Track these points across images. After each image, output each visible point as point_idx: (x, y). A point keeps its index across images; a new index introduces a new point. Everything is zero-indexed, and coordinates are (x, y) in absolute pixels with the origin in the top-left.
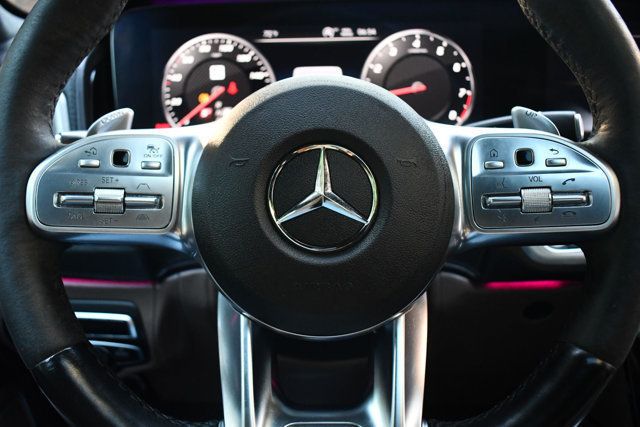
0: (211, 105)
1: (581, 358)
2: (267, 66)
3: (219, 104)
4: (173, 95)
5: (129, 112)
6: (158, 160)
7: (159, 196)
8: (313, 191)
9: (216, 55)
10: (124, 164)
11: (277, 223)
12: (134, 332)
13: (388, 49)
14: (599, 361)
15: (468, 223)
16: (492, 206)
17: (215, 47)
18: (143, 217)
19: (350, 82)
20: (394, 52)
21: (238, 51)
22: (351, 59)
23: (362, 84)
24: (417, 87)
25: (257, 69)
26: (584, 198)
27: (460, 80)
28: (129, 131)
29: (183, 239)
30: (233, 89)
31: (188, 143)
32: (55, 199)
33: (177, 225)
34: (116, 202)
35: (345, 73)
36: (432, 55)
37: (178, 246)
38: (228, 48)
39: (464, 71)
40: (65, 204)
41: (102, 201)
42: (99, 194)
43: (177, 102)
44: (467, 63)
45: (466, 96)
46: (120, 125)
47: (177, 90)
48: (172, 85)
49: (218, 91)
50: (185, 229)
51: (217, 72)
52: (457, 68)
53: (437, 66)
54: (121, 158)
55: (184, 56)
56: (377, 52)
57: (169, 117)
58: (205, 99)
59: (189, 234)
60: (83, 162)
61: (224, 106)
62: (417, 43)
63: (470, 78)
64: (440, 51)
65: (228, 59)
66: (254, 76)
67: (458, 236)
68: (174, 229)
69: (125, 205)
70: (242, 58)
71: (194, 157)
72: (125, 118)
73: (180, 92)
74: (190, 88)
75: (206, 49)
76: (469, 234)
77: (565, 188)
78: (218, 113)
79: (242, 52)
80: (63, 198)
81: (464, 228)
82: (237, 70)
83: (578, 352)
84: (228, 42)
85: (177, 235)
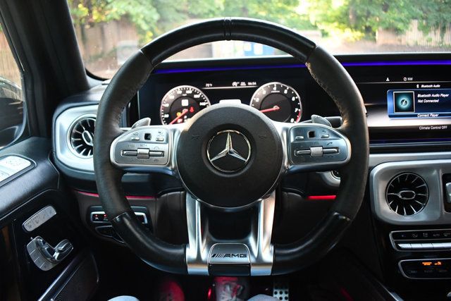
0: (182, 117)
1: (337, 216)
2: (207, 99)
3: (185, 117)
4: (165, 113)
5: (149, 119)
6: (163, 137)
7: (163, 152)
8: (225, 148)
9: (185, 95)
10: (149, 139)
11: (211, 161)
12: (146, 221)
13: (262, 91)
14: (344, 218)
15: (289, 163)
16: (299, 155)
17: (184, 91)
18: (156, 160)
19: (245, 106)
20: (264, 93)
21: (194, 93)
22: (245, 96)
23: (250, 108)
24: (276, 108)
25: (203, 101)
26: (336, 150)
27: (295, 104)
28: (149, 126)
29: (173, 170)
30: (192, 110)
31: (174, 131)
32: (122, 153)
33: (170, 164)
34: (146, 154)
35: (242, 103)
36: (282, 93)
37: (171, 173)
38: (190, 92)
39: (297, 100)
40: (125, 155)
41: (140, 154)
42: (139, 151)
43: (167, 116)
44: (298, 97)
45: (298, 111)
46: (146, 124)
47: (167, 111)
48: (164, 108)
49: (185, 111)
50: (173, 166)
51: (185, 103)
52: (293, 99)
53: (284, 98)
54: (147, 136)
55: (170, 96)
56: (257, 93)
57: (163, 123)
58: (179, 114)
59: (175, 168)
60: (132, 138)
61: (187, 118)
62: (275, 88)
63: (300, 103)
64: (286, 92)
65: (190, 97)
66: (201, 104)
67: (285, 168)
68: (168, 166)
69: (150, 155)
70: (196, 96)
71: (177, 137)
72: (147, 122)
73: (168, 111)
74: (173, 110)
75: (180, 92)
76: (290, 167)
77: (328, 146)
78: (185, 120)
79: (196, 94)
80: (125, 152)
81: (288, 164)
82: (194, 101)
83: (336, 214)
84: (190, 89)
85: (170, 168)
